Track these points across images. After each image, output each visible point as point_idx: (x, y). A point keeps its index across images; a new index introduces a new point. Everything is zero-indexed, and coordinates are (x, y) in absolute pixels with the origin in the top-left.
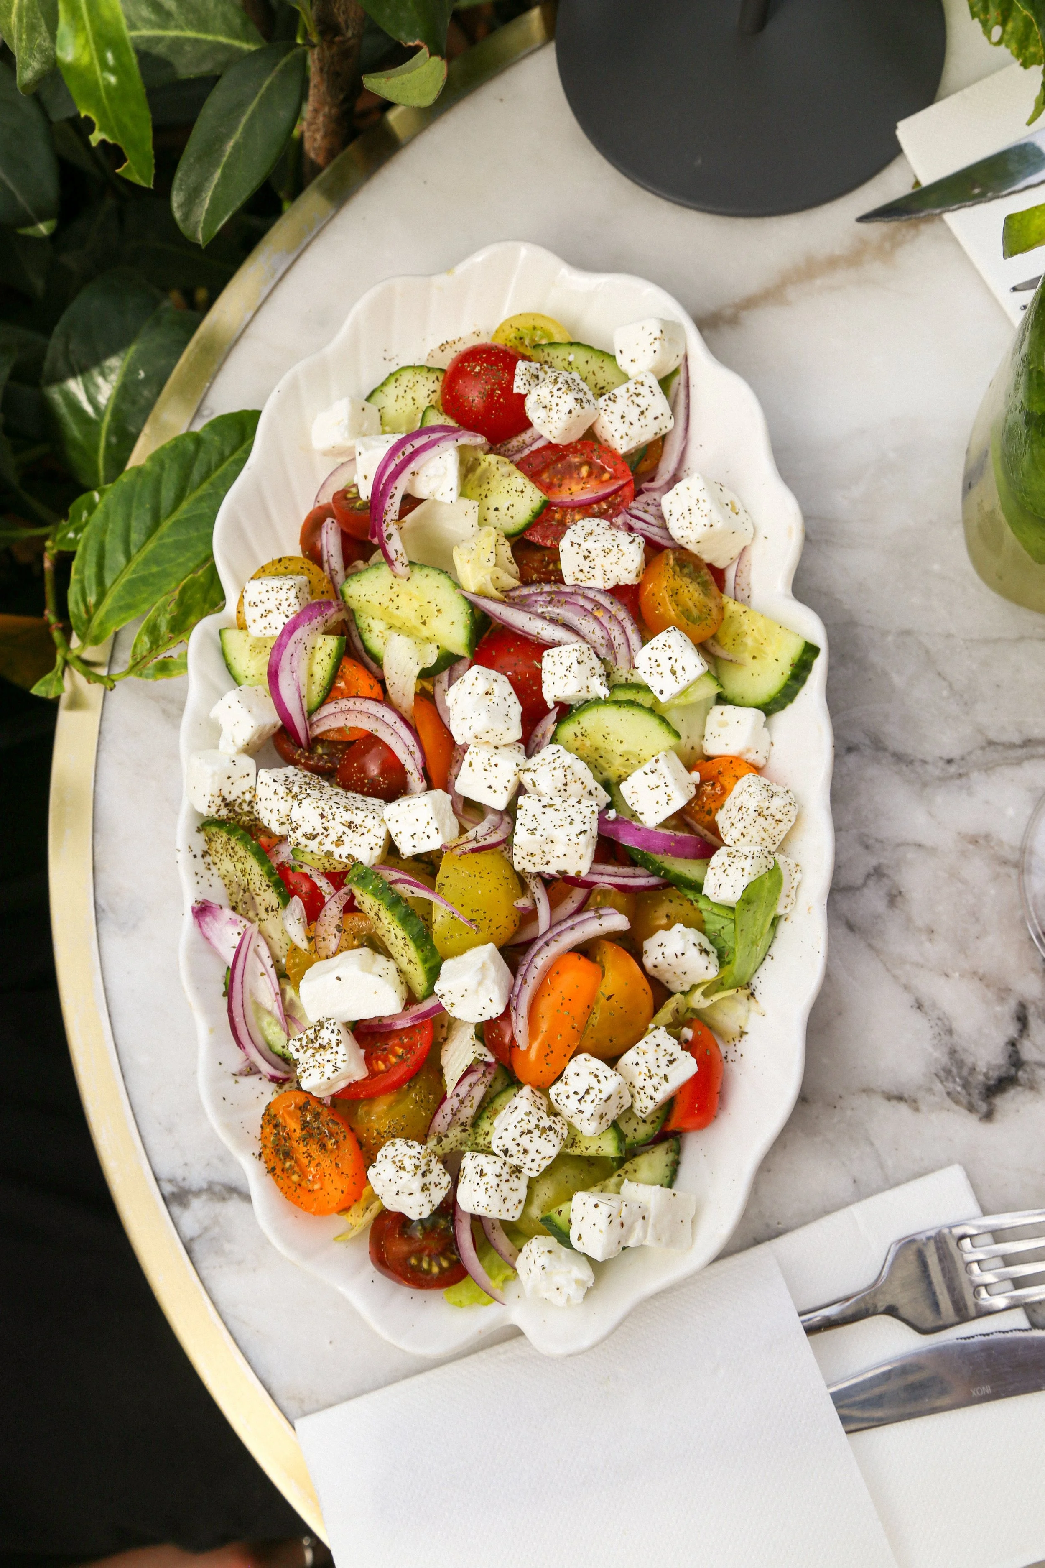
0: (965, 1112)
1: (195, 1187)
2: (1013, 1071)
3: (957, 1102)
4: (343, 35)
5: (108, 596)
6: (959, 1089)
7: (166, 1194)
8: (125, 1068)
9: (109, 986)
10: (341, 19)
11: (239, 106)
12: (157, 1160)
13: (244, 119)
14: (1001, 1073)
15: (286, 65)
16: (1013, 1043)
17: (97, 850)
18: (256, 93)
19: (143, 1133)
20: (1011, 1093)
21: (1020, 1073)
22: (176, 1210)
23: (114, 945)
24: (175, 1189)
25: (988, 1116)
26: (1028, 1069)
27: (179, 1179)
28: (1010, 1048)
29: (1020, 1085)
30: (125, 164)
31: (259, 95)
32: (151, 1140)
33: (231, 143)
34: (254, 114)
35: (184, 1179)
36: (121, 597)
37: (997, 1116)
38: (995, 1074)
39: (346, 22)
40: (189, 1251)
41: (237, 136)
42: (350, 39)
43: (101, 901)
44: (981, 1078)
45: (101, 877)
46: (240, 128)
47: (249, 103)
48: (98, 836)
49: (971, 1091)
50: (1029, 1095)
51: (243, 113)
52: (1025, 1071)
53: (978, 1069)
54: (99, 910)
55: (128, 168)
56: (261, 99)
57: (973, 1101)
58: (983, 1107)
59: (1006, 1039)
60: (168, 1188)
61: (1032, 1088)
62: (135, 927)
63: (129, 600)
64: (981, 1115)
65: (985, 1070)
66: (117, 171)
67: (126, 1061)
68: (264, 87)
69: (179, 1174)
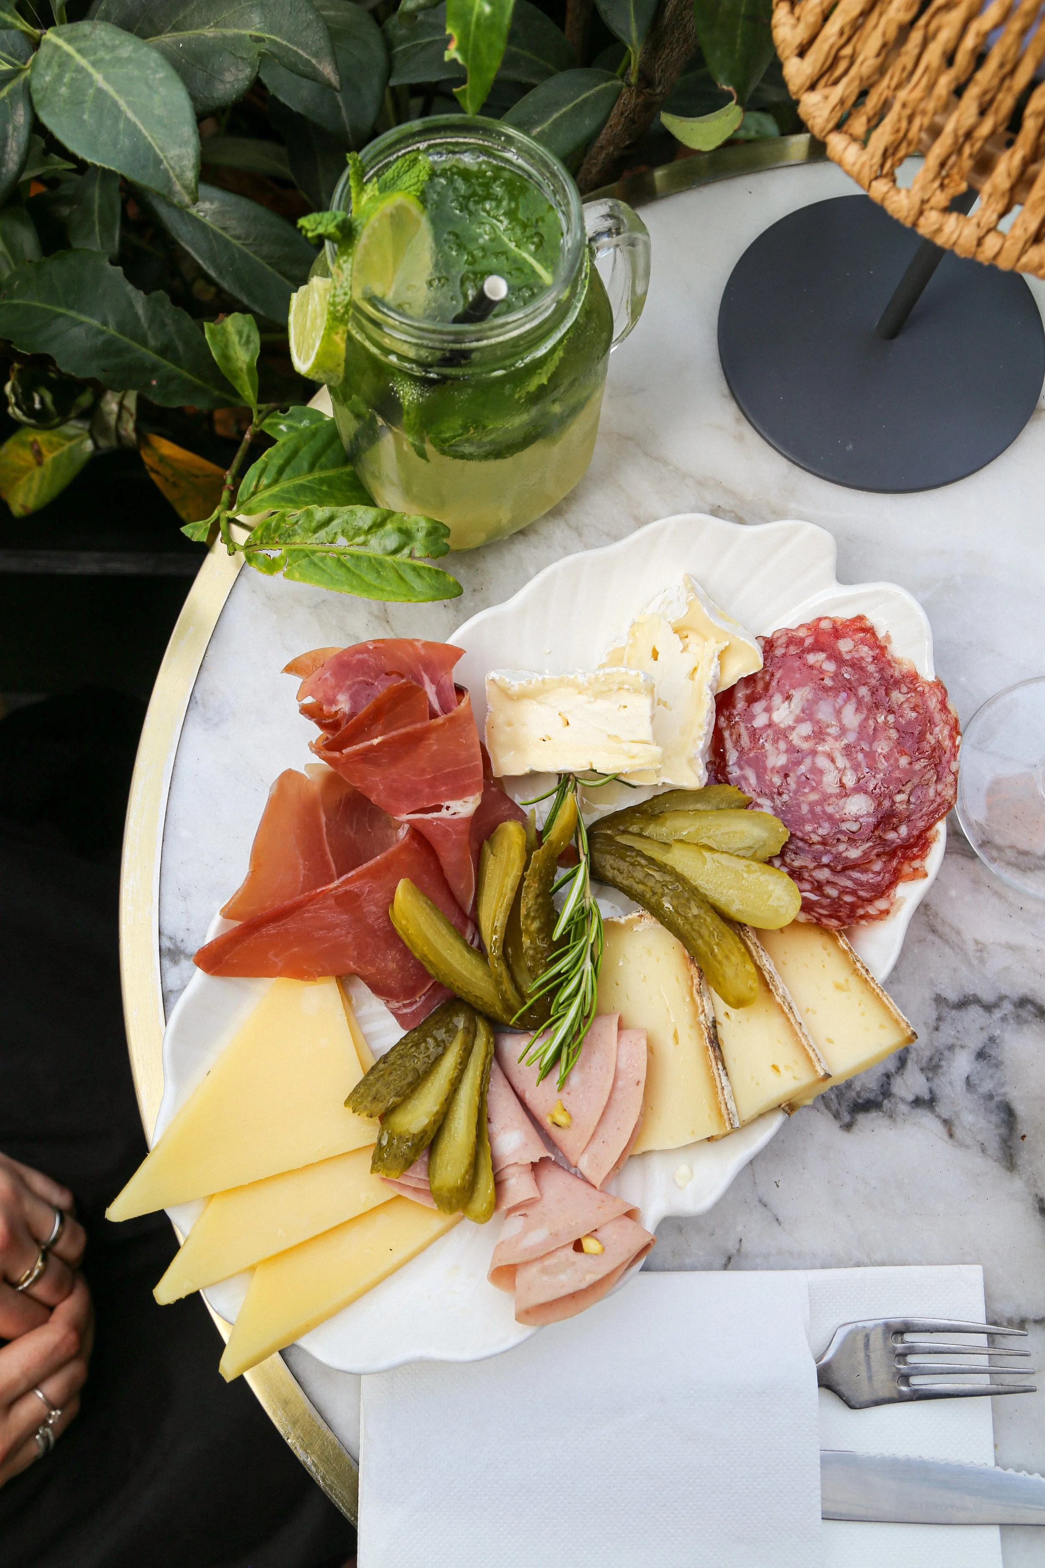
0: (831, 1116)
1: (188, 951)
2: (880, 1098)
3: (828, 1107)
4: (654, 90)
5: (279, 485)
6: (833, 1096)
7: (163, 947)
8: (166, 834)
9: (178, 764)
10: (658, 75)
11: (557, 105)
12: (166, 918)
13: (556, 116)
14: (872, 1096)
15: (605, 89)
16: (888, 1076)
17: (209, 652)
18: (573, 100)
19: (163, 892)
20: (873, 1114)
21: (885, 1101)
22: (167, 963)
23: (195, 733)
24: (172, 947)
25: (848, 1127)
26: (893, 1100)
27: (179, 939)
28: (885, 1078)
29: (883, 1111)
30: (463, 87)
31: (574, 103)
32: (168, 899)
33: (538, 130)
34: (565, 113)
35: (182, 941)
36: (287, 491)
37: (855, 1129)
38: (866, 1095)
39: (660, 80)
40: (165, 1000)
41: (546, 125)
42: (658, 94)
43: (197, 694)
44: (854, 1094)
45: (205, 675)
46: (550, 121)
47: (563, 105)
48: (214, 642)
49: (842, 1102)
50: (886, 1121)
51: (557, 111)
52: (890, 1101)
53: (853, 1086)
54: (193, 701)
55: (464, 91)
56: (575, 106)
57: (840, 1110)
58: (847, 1118)
59: (884, 1071)
60: (167, 944)
61: (891, 1117)
62: (216, 724)
63: (293, 496)
64: (842, 1123)
65: (858, 1089)
66: (455, 90)
67: (170, 829)
68: (580, 98)
69: (180, 935)
